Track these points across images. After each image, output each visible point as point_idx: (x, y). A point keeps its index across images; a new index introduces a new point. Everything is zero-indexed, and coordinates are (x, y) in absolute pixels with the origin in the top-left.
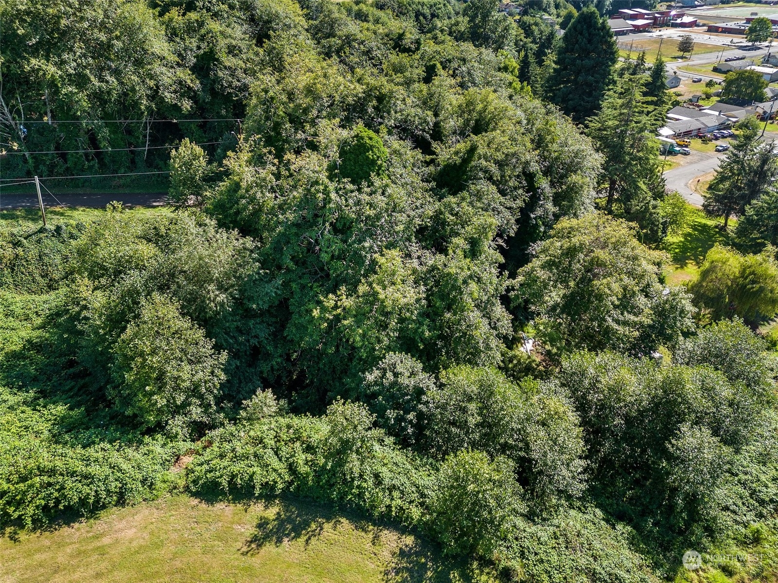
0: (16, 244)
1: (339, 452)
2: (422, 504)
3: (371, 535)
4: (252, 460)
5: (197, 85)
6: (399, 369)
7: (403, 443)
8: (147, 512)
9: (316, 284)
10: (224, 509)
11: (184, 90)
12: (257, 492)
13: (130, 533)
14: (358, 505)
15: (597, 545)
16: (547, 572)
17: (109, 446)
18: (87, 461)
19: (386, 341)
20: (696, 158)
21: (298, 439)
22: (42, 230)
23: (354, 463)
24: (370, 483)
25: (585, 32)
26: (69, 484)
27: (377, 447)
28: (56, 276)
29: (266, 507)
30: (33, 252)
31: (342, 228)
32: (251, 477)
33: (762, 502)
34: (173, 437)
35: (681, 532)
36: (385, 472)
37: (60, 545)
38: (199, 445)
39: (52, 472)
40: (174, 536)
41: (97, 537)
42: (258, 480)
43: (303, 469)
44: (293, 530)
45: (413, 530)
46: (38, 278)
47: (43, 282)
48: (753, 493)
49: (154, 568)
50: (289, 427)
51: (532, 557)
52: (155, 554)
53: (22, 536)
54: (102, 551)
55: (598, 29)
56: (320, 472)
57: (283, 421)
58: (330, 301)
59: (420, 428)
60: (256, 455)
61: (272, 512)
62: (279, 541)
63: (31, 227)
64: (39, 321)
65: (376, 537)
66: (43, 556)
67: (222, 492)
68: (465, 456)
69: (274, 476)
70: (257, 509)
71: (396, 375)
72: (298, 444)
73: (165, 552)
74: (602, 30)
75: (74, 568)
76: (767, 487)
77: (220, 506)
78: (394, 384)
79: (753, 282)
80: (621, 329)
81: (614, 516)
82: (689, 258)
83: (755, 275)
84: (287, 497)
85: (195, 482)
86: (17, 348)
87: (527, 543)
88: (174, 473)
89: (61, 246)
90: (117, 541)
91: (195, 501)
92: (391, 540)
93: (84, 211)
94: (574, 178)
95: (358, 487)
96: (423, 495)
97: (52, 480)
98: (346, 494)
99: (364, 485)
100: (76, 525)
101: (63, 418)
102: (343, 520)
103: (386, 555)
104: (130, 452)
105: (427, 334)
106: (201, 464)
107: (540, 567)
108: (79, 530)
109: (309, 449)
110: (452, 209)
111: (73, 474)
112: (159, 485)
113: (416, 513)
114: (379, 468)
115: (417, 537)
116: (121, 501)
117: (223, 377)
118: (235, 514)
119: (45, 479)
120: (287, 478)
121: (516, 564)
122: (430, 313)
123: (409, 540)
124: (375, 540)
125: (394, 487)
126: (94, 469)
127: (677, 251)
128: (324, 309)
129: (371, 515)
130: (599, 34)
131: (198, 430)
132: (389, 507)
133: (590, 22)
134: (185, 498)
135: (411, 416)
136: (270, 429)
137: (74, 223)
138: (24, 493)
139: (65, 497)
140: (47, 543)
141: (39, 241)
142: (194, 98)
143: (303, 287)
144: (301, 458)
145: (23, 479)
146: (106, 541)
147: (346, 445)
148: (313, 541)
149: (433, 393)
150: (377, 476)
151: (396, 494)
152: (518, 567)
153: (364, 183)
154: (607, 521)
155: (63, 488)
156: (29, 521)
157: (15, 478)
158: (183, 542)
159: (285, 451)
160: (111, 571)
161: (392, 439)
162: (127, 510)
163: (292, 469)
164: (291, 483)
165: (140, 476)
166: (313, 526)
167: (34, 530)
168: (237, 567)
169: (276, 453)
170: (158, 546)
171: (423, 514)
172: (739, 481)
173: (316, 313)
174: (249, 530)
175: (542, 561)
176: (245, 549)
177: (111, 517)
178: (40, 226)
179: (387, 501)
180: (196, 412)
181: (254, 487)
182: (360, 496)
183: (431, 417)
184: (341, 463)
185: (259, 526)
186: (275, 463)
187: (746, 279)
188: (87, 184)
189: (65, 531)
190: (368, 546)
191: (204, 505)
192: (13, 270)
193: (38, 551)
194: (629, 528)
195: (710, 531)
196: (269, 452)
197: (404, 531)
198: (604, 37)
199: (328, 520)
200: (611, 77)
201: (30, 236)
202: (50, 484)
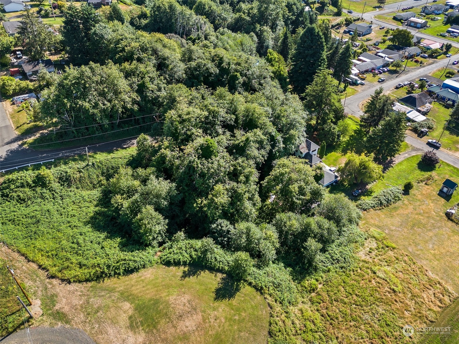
0: (80, 172)
1: (204, 252)
2: (228, 266)
3: (214, 275)
4: (179, 254)
5: (139, 99)
6: (222, 225)
7: (223, 247)
8: (151, 270)
9: (193, 193)
10: (173, 268)
11: (134, 102)
12: (182, 263)
13: (149, 276)
14: (210, 266)
15: (277, 275)
16: (261, 283)
17: (138, 252)
18: (133, 256)
19: (218, 214)
20: (367, 87)
21: (192, 247)
22: (88, 165)
23: (209, 255)
24: (214, 260)
25: (309, 37)
26: (131, 263)
27: (215, 249)
28: (95, 183)
29: (184, 268)
30: (86, 175)
31: (202, 175)
32: (180, 259)
33: (334, 260)
34: (154, 247)
35: (306, 270)
36: (218, 257)
37: (131, 280)
38: (161, 248)
39: (125, 260)
40: (161, 276)
41: (140, 277)
42: (181, 260)
43: (194, 257)
44: (193, 274)
45: (226, 273)
46: (89, 184)
47: (91, 185)
48: (332, 257)
49: (157, 285)
50: (189, 244)
51: (258, 279)
52: (157, 281)
53: (120, 277)
54: (143, 281)
55: (316, 36)
56: (199, 257)
57: (187, 242)
58: (199, 201)
59: (228, 242)
60: (180, 253)
61: (186, 269)
62: (189, 277)
63: (84, 164)
64: (95, 203)
65: (216, 275)
66: (128, 283)
67: (172, 264)
68: (239, 253)
69: (186, 259)
70: (182, 268)
71: (222, 227)
72: (192, 249)
73: (160, 280)
74: (318, 36)
75: (137, 285)
76: (336, 255)
77: (171, 268)
78: (221, 229)
79: (364, 169)
80: (298, 201)
81: (287, 265)
82: (349, 150)
83: (365, 166)
84: (190, 264)
85: (163, 261)
86: (92, 215)
87: (256, 275)
88: (156, 258)
89: (95, 171)
90: (146, 278)
91: (164, 266)
92: (220, 275)
93: (100, 154)
94: (292, 132)
95: (210, 261)
96: (228, 263)
97: (125, 262)
98: (207, 263)
99: (212, 261)
100: (134, 274)
101: (120, 242)
102: (206, 270)
103: (219, 279)
104: (143, 252)
105: (231, 211)
106: (164, 256)
107: (259, 282)
108: (134, 276)
109: (196, 250)
110: (240, 164)
111: (131, 260)
112: (153, 262)
113: (226, 268)
114: (216, 256)
115: (227, 274)
116: (144, 267)
117: (167, 227)
118: (176, 270)
119: (124, 262)
120: (190, 259)
121: (253, 281)
122: (232, 204)
123: (225, 275)
124: (216, 276)
125: (220, 261)
126: (136, 259)
127: (345, 145)
128: (197, 204)
129: (214, 269)
130: (316, 38)
131: (160, 244)
132: (219, 267)
133: (312, 32)
134: (161, 266)
135: (225, 239)
136: (183, 244)
137: (98, 160)
138: (119, 266)
139: (130, 267)
140: (127, 279)
141: (87, 170)
142: (138, 103)
143: (189, 194)
144: (193, 253)
145: (117, 262)
146: (143, 278)
147: (206, 251)
148: (199, 276)
149: (232, 231)
150: (215, 258)
151: (221, 263)
152: (254, 282)
153: (209, 160)
154: (285, 267)
155: (129, 264)
156: (122, 273)
157: (115, 262)
158: (164, 278)
159: (188, 251)
160: (146, 286)
161: (220, 246)
162: (146, 269)
163: (191, 256)
164: (190, 261)
165: (148, 260)
166: (198, 272)
167: (123, 275)
168: (179, 284)
169: (186, 252)
170: (157, 279)
171: (229, 268)
172: (329, 253)
173: (195, 205)
174: (181, 274)
175: (260, 280)
176: (181, 279)
177: (142, 271)
178: (86, 164)
179: (218, 265)
180: (160, 239)
181: (180, 262)
182: (211, 264)
183: (231, 238)
184: (205, 255)
185: (183, 273)
186: (185, 254)
187: (361, 167)
188: (96, 138)
189: (131, 275)
190: (214, 277)
191: (167, 267)
192: (80, 182)
193: (126, 281)
194: (291, 269)
195: (316, 269)
196: (184, 251)
197: (223, 273)
198: (318, 39)
199: (202, 271)
200: (322, 58)
201: (84, 168)
202: (125, 263)
